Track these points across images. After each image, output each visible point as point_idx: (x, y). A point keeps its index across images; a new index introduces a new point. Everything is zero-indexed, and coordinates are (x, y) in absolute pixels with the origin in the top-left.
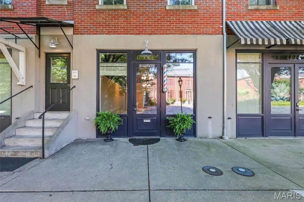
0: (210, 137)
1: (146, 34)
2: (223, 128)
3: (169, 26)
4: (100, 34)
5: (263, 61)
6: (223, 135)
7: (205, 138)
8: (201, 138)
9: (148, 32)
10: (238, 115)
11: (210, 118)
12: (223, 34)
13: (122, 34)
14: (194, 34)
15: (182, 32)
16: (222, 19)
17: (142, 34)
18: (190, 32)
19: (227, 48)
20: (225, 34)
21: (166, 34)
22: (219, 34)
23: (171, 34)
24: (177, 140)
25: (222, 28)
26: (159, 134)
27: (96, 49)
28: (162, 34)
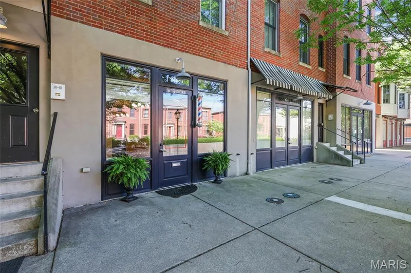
0: (238, 174)
1: (176, 49)
2: (248, 164)
3: (201, 46)
4: (106, 29)
5: (272, 100)
6: (248, 171)
7: (234, 176)
8: (230, 177)
9: (179, 47)
10: (257, 150)
11: (238, 155)
12: (247, 69)
13: (143, 40)
14: (225, 63)
15: (214, 58)
16: (247, 54)
17: (171, 47)
18: (221, 59)
19: (251, 84)
20: (250, 70)
21: (199, 55)
22: (244, 68)
23: (203, 57)
24: (213, 182)
25: (247, 63)
26: (191, 180)
27: (101, 54)
28: (194, 54)
